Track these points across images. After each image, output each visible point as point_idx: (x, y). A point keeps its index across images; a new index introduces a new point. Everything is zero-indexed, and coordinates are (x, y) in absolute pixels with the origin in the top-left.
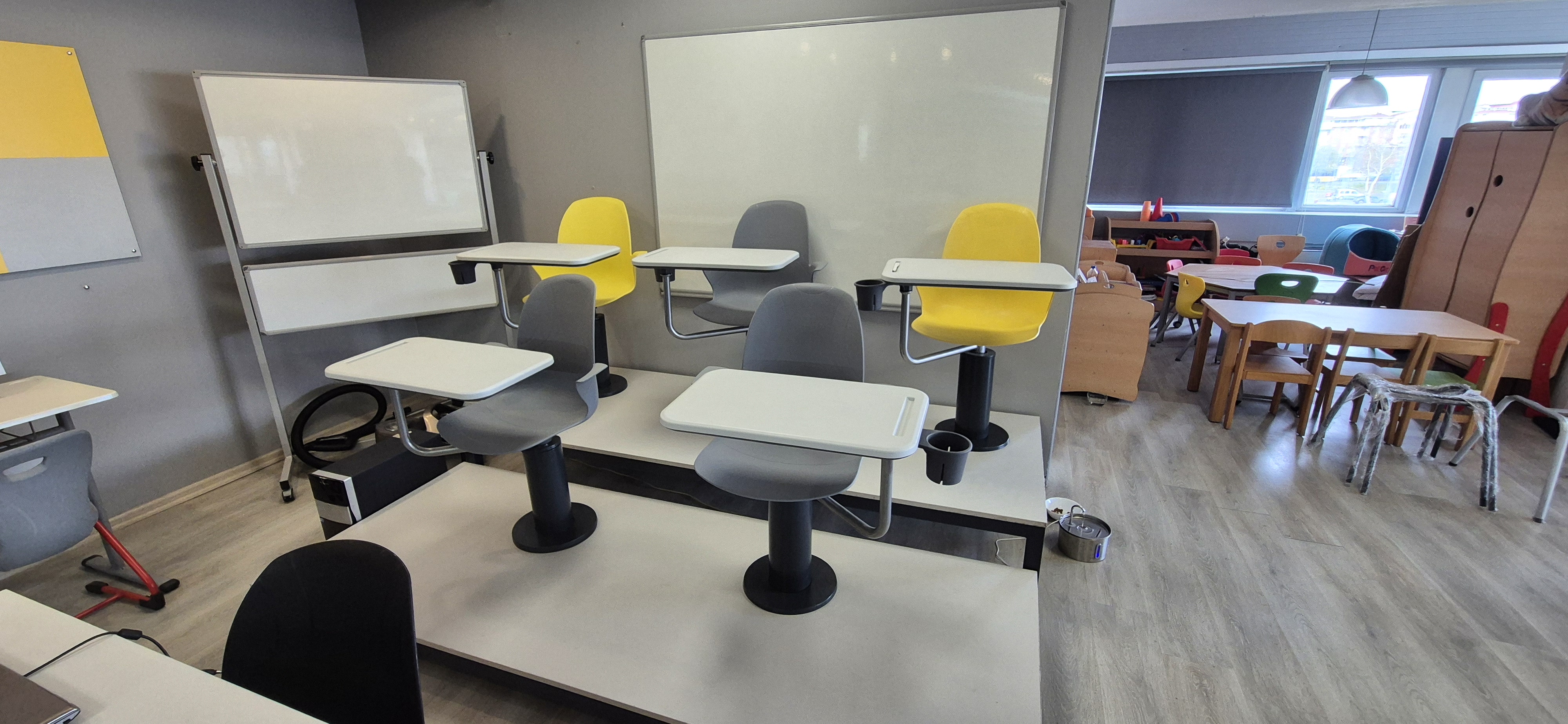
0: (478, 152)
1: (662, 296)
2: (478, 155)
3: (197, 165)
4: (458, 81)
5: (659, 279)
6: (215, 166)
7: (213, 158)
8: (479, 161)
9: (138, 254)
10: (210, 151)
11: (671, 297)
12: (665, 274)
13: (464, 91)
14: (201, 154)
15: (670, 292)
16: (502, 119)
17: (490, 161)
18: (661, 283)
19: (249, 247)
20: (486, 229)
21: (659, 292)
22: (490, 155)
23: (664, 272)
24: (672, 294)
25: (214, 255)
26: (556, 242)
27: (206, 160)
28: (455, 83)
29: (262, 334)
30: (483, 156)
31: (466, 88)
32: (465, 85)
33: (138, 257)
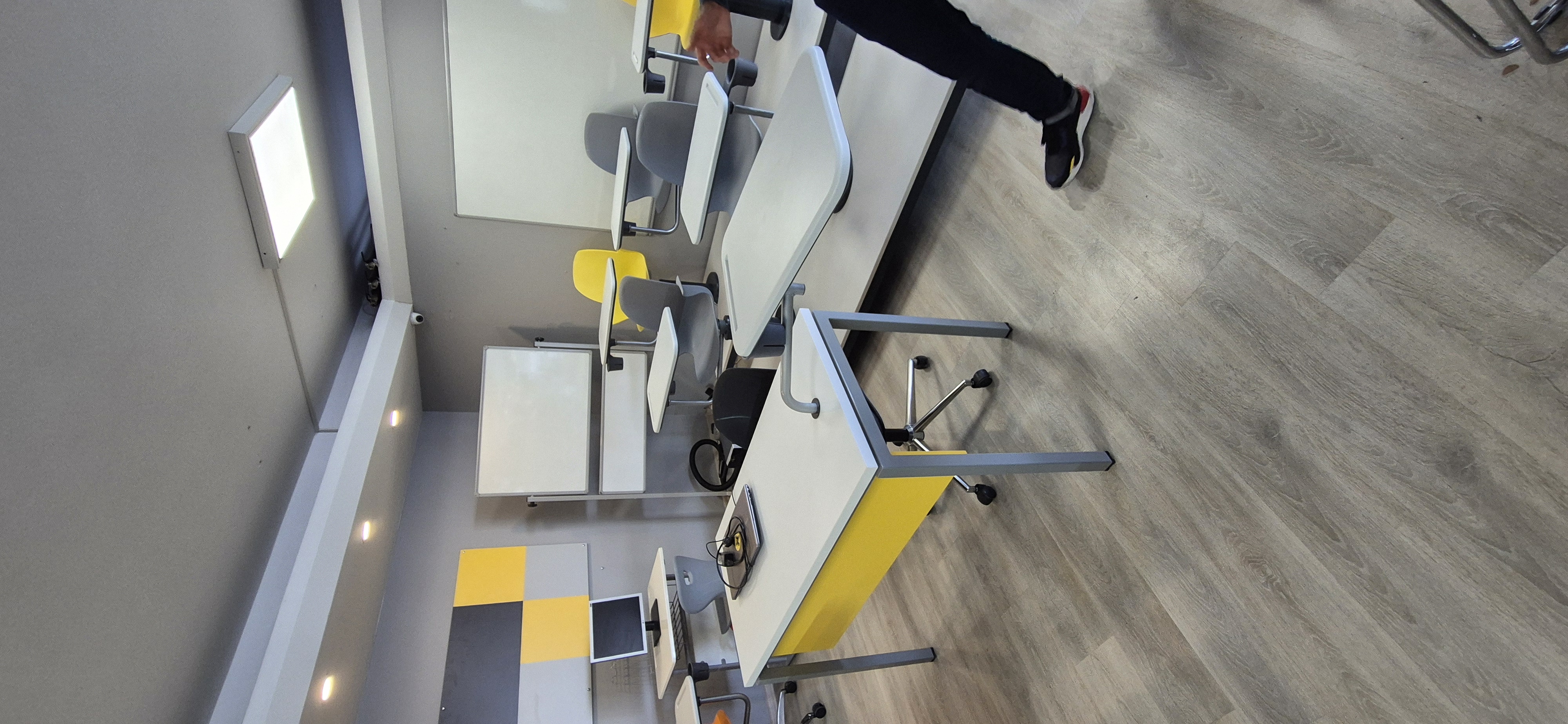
0: (534, 347)
1: (651, 235)
2: (536, 347)
3: (533, 504)
4: (484, 351)
5: (633, 234)
6: (535, 496)
7: (530, 496)
8: (541, 347)
9: (586, 544)
10: (526, 497)
11: (653, 228)
12: (629, 229)
13: (491, 348)
14: (527, 501)
15: (649, 228)
16: (511, 328)
17: (542, 340)
18: (636, 234)
19: (588, 488)
20: (591, 352)
21: (648, 237)
22: (537, 340)
23: (627, 229)
24: (651, 227)
25: (591, 510)
26: (601, 304)
27: (530, 500)
28: (485, 353)
29: (644, 492)
30: (537, 344)
31: (489, 347)
32: (486, 346)
33: (588, 545)
